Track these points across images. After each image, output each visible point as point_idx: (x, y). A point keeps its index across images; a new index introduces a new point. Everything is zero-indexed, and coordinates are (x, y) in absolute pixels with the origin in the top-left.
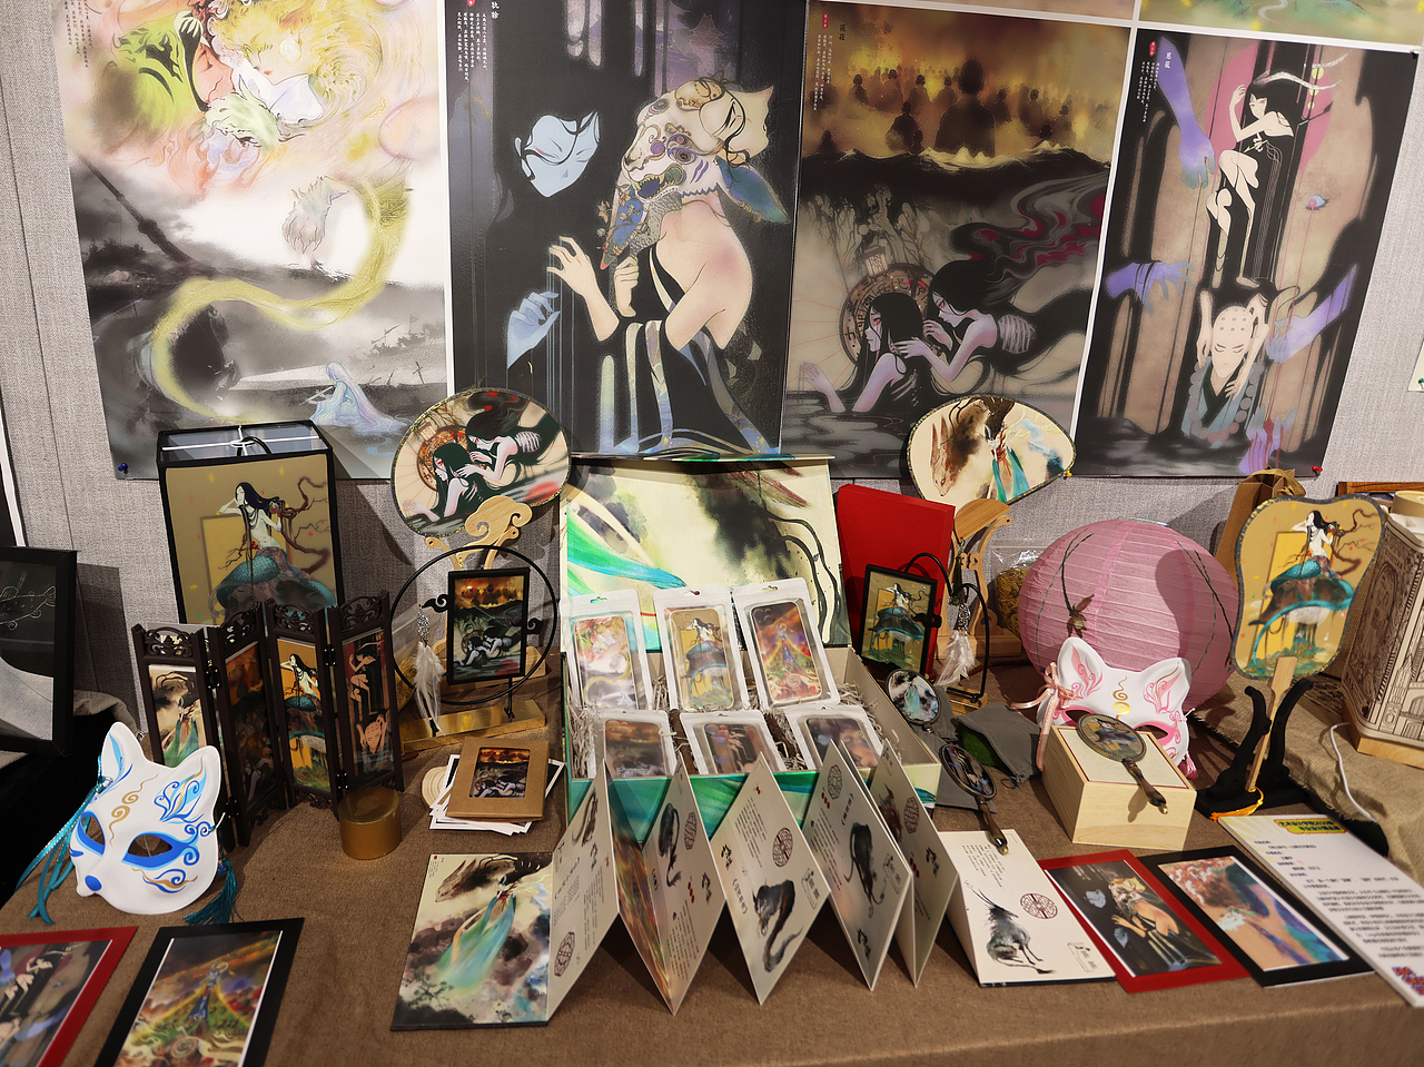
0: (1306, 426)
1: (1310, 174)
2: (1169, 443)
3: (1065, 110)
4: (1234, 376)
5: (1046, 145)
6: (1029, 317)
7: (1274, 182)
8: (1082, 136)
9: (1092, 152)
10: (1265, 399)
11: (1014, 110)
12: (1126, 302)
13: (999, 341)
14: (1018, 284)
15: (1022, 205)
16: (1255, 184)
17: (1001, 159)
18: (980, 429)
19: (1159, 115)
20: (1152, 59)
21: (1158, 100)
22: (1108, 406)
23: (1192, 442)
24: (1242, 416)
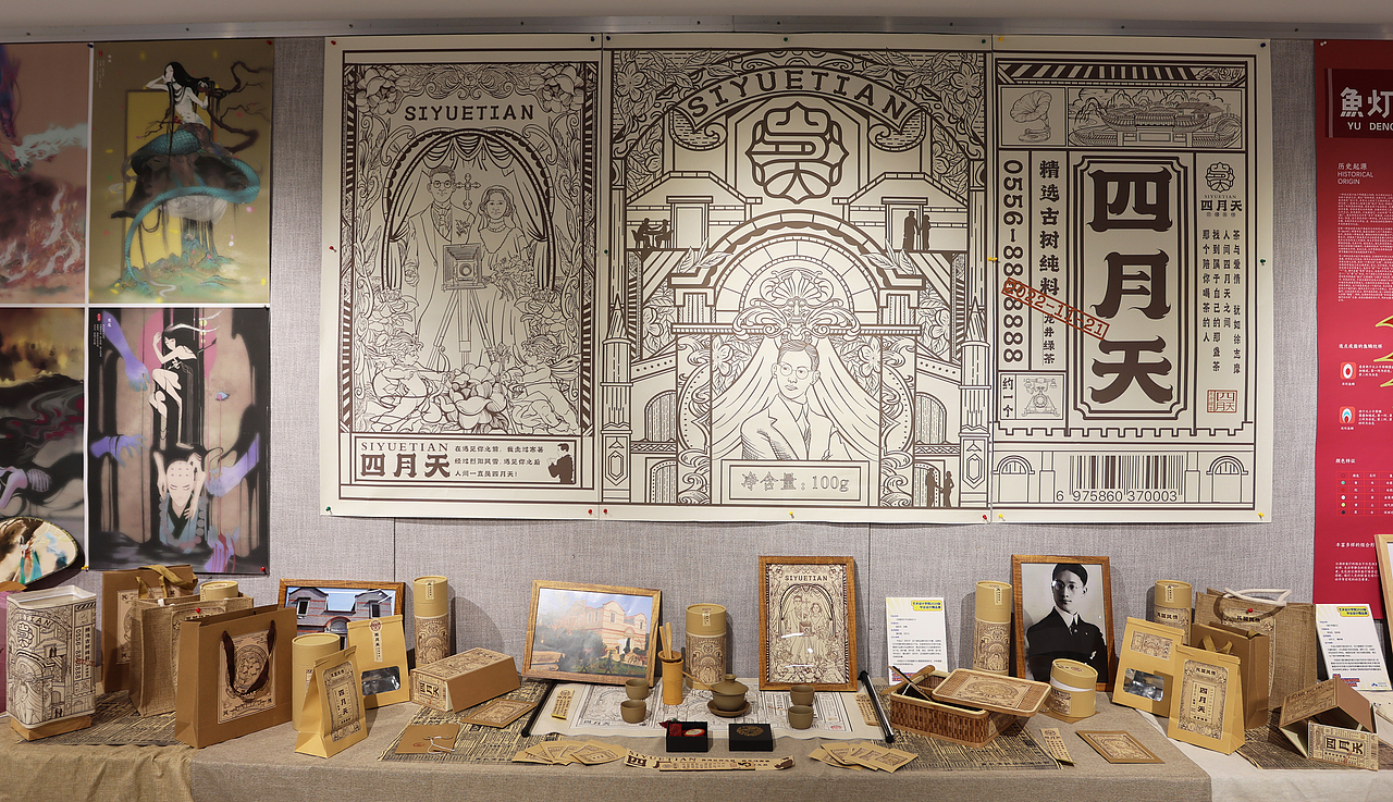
0: (250, 539)
1: (213, 380)
2: (152, 548)
3: (52, 353)
4: (188, 505)
5: (43, 372)
6: (46, 470)
7: (191, 386)
8: (64, 365)
9: (72, 375)
10: (214, 520)
11: (23, 355)
12: (106, 460)
13: (30, 485)
14: (36, 451)
15: (34, 406)
16: (179, 388)
17: (19, 382)
18: (18, 538)
19: (109, 352)
20: (100, 323)
21: (107, 344)
22: (107, 524)
23: (169, 549)
24: (201, 532)
